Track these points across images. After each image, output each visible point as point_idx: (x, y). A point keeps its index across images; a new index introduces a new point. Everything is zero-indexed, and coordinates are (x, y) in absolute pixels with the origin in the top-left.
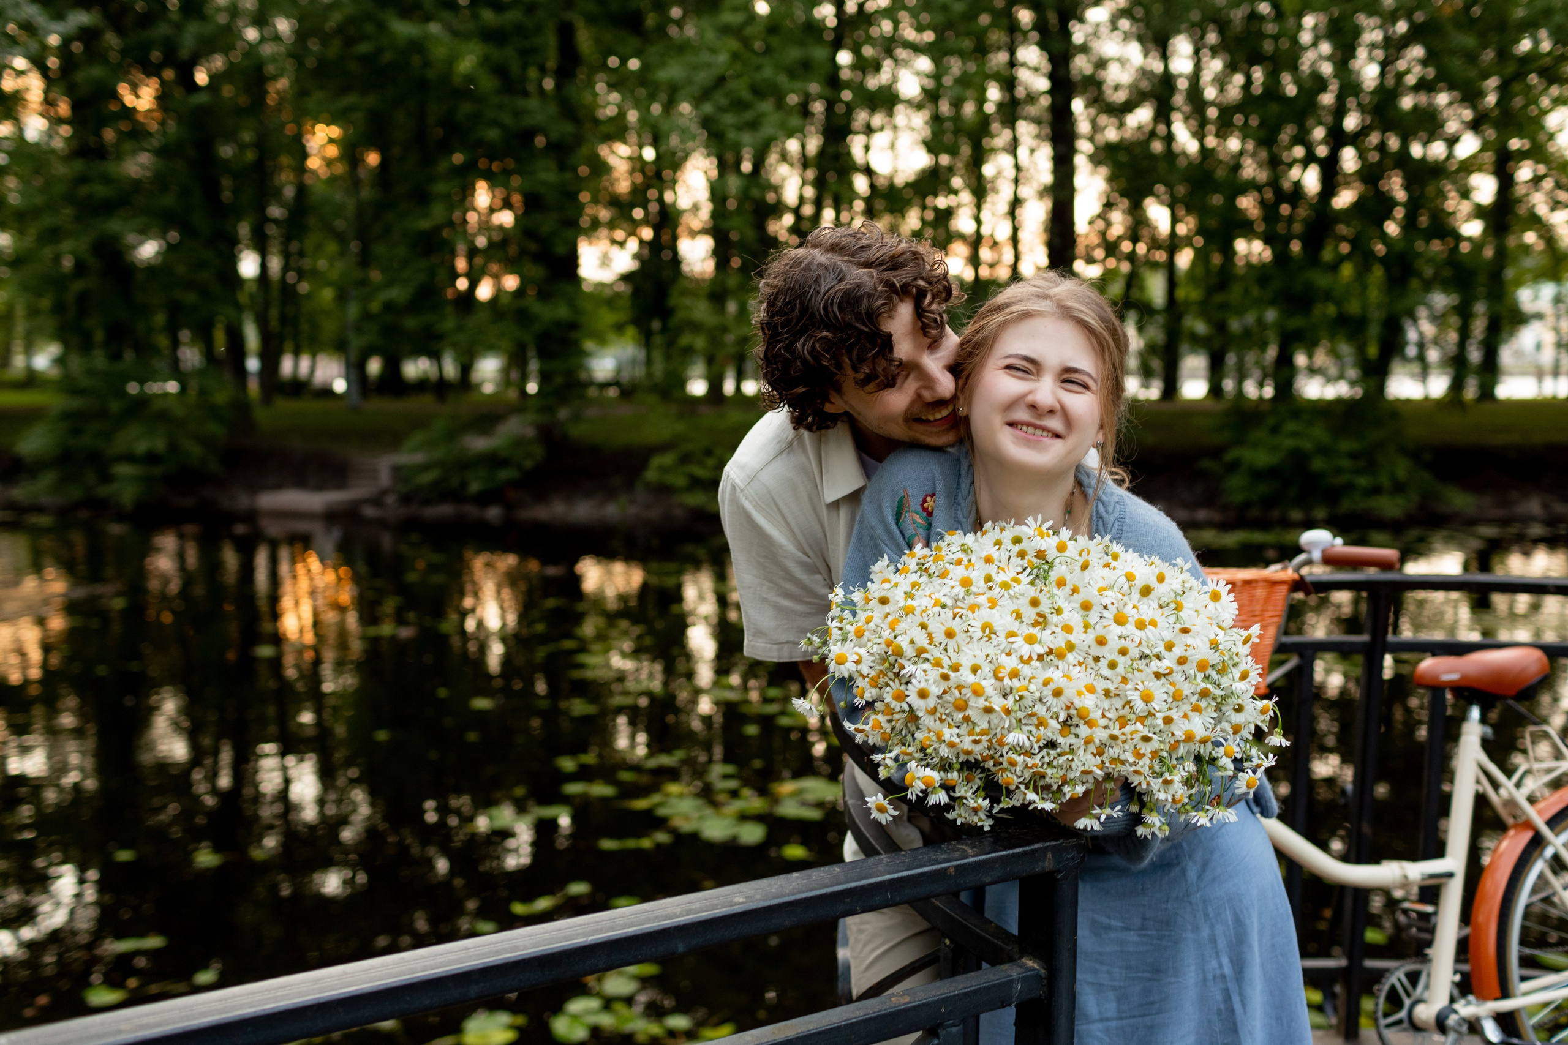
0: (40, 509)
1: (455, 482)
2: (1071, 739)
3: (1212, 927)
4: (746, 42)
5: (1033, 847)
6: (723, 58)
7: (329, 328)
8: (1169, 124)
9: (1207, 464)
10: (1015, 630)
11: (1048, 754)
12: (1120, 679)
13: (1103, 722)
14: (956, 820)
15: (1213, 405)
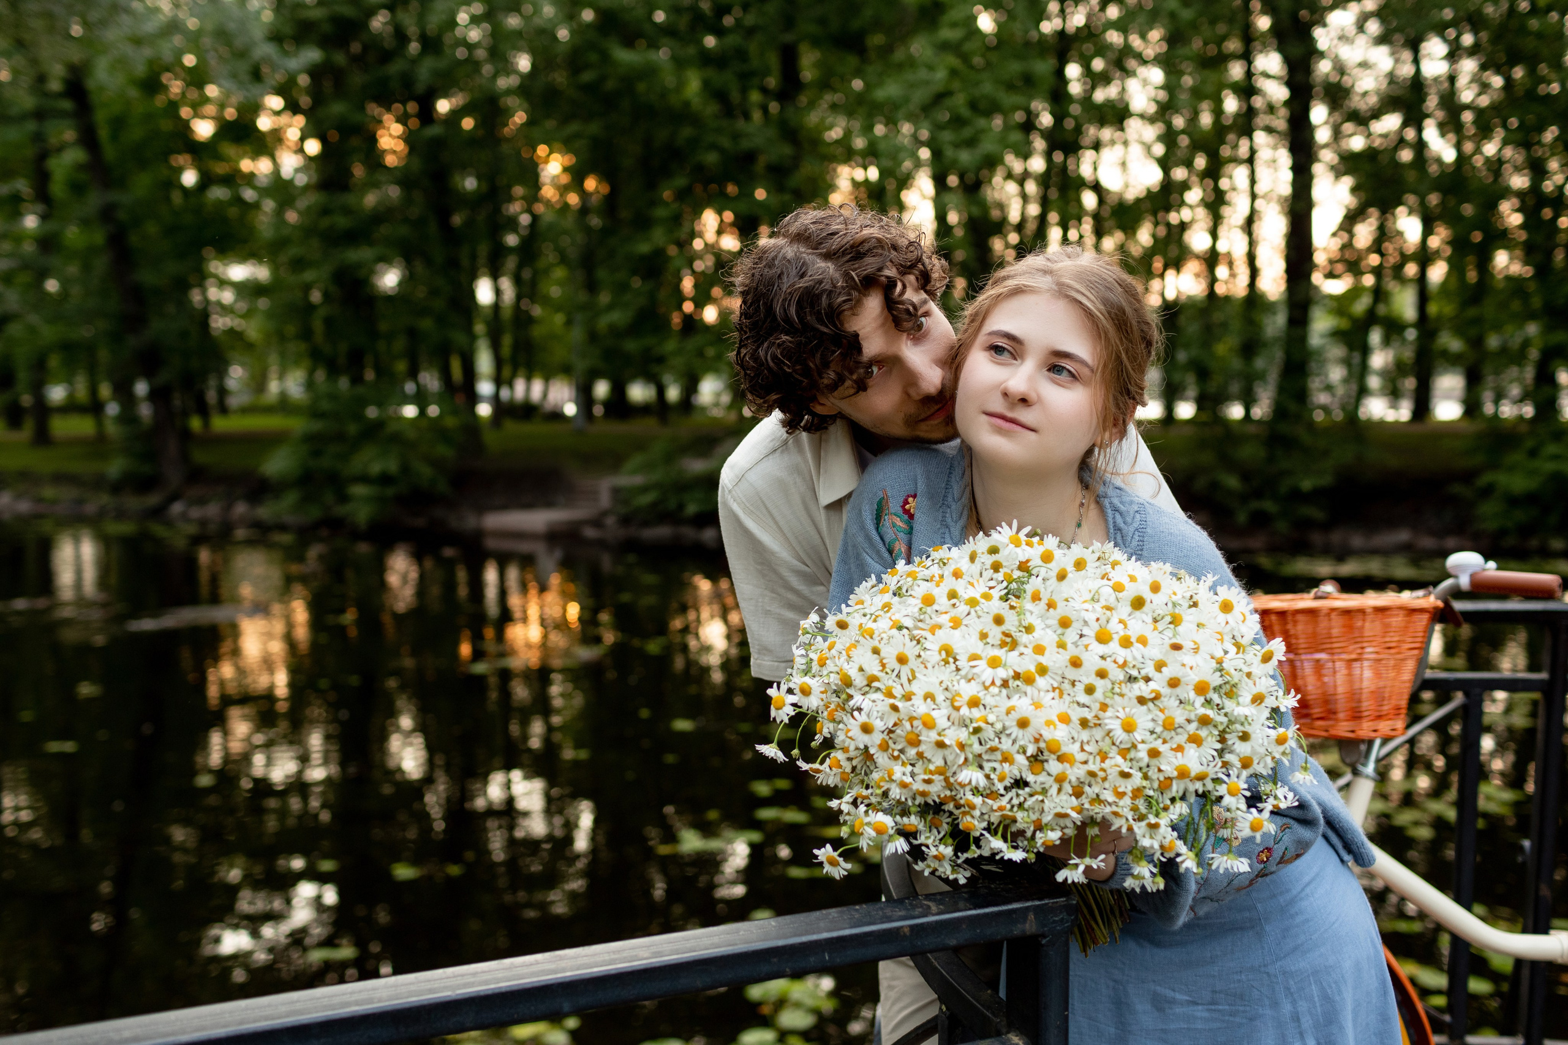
0: (282, 528)
1: (672, 504)
2: (1042, 778)
3: (1294, 1002)
4: (965, 58)
5: (1010, 907)
6: (941, 75)
7: (559, 353)
8: (1420, 130)
9: (1457, 489)
10: (979, 652)
11: (1018, 795)
12: (1098, 705)
13: (1081, 757)
14: (923, 871)
15: (1470, 427)
